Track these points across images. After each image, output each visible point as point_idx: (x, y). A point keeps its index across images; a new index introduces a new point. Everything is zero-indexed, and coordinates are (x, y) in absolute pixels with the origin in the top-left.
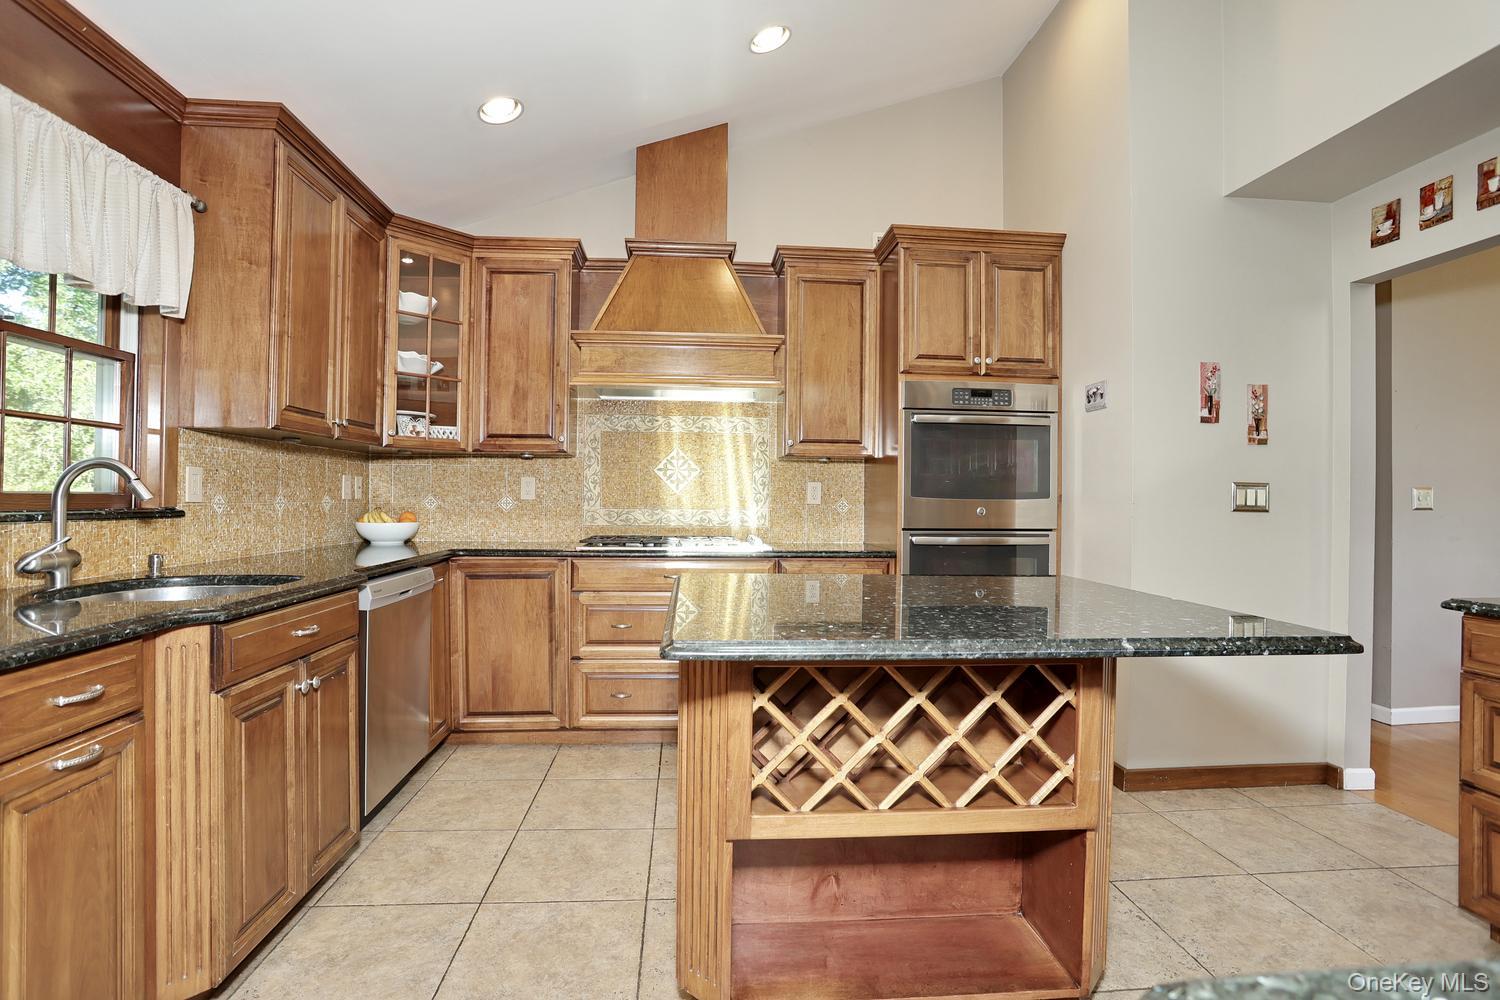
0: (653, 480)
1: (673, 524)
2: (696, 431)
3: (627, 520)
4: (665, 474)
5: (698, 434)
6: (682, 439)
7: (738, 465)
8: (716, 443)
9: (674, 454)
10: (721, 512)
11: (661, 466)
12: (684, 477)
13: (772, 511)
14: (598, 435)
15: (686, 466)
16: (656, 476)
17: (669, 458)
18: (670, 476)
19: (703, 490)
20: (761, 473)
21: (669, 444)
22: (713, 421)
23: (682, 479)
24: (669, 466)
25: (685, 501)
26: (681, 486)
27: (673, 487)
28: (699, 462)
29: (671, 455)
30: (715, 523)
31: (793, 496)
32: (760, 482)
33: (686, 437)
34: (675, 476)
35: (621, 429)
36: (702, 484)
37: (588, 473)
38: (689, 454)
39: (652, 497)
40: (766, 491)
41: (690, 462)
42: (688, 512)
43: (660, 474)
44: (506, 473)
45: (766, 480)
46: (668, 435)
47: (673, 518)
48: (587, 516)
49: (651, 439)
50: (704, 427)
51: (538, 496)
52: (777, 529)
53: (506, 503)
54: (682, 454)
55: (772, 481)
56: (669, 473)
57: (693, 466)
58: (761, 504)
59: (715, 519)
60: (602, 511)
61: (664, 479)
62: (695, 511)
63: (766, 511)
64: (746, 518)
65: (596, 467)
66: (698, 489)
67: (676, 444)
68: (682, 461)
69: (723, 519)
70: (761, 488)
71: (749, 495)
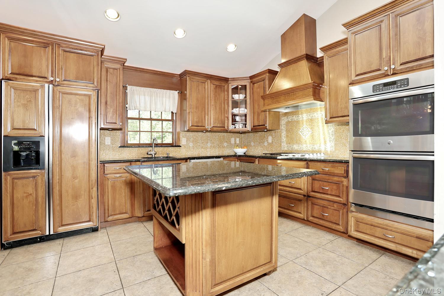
0: (299, 135)
1: (304, 149)
2: (310, 118)
3: (292, 148)
4: (302, 133)
5: (311, 119)
6: (306, 121)
7: (323, 128)
8: (316, 122)
9: (304, 126)
10: (318, 145)
11: (301, 131)
12: (307, 134)
13: (335, 144)
14: (285, 123)
15: (308, 130)
16: (299, 134)
17: (303, 128)
18: (303, 134)
19: (313, 138)
20: (331, 131)
21: (303, 123)
22: (315, 114)
23: (306, 135)
24: (303, 131)
25: (308, 142)
26: (306, 137)
27: (304, 137)
28: (312, 128)
29: (303, 127)
30: (316, 149)
31: (343, 139)
32: (331, 134)
33: (307, 120)
34: (304, 133)
35: (290, 120)
36: (312, 136)
37: (283, 134)
38: (308, 126)
39: (299, 141)
40: (333, 137)
41: (309, 128)
42: (308, 146)
43: (300, 133)
44: (266, 136)
45: (333, 133)
46: (302, 121)
47: (304, 147)
48: (283, 147)
49: (298, 122)
50: (313, 116)
51: (272, 142)
52: (337, 152)
53: (266, 144)
54: (306, 126)
55: (335, 133)
56: (303, 133)
57: (310, 130)
58: (331, 142)
59: (316, 148)
60: (286, 146)
61: (301, 134)
62: (310, 145)
63: (333, 144)
64: (326, 147)
65: (285, 133)
66: (311, 138)
67: (305, 123)
68: (306, 129)
69: (319, 147)
70: (331, 136)
71: (327, 139)
